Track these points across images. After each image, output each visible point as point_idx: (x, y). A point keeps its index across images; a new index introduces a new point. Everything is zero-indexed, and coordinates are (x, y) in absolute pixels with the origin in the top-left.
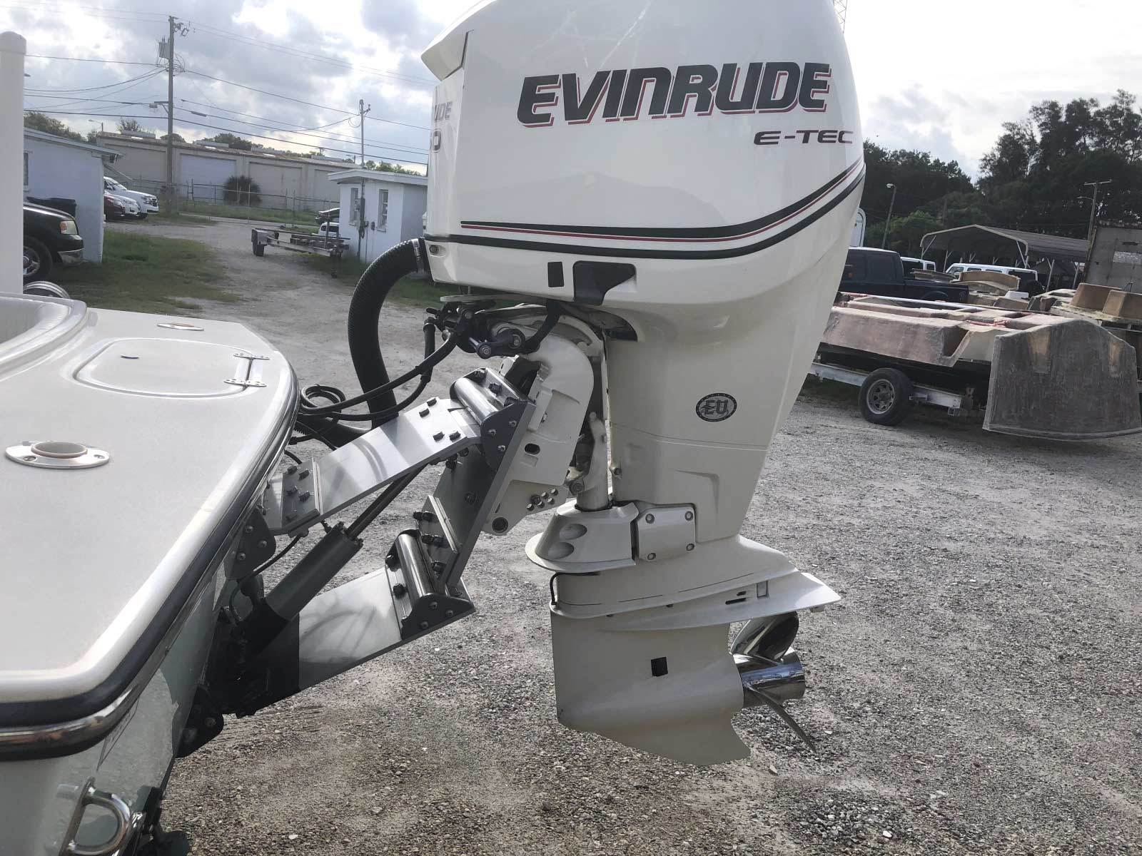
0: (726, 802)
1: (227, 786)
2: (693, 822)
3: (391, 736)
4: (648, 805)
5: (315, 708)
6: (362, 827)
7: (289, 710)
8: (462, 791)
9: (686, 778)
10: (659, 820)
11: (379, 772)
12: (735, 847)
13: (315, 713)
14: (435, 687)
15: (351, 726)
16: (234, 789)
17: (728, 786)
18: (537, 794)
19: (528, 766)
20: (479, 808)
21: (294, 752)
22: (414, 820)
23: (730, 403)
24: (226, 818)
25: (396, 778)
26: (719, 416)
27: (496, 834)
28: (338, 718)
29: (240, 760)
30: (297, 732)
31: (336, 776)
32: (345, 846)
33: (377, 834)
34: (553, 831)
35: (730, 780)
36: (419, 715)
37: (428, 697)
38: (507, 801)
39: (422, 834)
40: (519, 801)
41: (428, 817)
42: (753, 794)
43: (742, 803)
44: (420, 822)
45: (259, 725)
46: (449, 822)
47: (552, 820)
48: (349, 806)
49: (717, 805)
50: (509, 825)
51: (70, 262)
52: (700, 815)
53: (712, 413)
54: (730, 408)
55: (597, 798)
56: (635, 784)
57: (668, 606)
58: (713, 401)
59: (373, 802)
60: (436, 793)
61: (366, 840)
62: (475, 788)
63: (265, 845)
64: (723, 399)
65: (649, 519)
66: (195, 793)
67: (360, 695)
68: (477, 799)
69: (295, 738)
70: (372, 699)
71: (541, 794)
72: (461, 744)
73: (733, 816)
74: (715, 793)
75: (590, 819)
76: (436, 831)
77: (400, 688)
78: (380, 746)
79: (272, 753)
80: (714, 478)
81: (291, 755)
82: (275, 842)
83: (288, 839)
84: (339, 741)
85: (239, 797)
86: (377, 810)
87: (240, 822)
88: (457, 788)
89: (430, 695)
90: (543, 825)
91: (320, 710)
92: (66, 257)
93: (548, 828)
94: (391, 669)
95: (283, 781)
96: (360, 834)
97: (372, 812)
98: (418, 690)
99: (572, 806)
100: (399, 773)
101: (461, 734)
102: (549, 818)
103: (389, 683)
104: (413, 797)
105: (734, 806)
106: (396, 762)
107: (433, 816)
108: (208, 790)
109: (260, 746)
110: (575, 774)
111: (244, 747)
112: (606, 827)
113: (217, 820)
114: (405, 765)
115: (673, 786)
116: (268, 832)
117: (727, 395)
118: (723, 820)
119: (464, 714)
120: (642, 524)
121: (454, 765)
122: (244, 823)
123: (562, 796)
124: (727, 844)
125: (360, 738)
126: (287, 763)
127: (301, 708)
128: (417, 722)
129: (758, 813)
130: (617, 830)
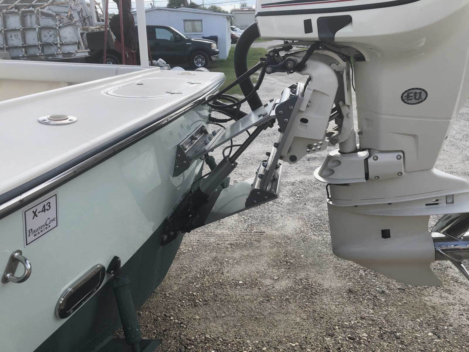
0: (447, 305)
1: (222, 259)
2: (425, 311)
3: (290, 248)
4: (403, 298)
5: (262, 233)
6: (268, 284)
7: (252, 232)
8: (314, 277)
9: (427, 289)
10: (407, 306)
11: (281, 262)
12: (446, 328)
13: (262, 235)
14: (313, 230)
15: (274, 242)
16: (224, 260)
17: (451, 297)
18: (348, 283)
19: (347, 270)
20: (320, 285)
21: (250, 249)
22: (290, 285)
23: (423, 93)
24: (219, 270)
25: (287, 266)
26: (417, 101)
27: (324, 297)
28: (269, 238)
29: (229, 249)
30: (253, 242)
31: (263, 262)
32: (259, 290)
33: (273, 287)
34: (351, 301)
35: (453, 294)
36: (304, 241)
37: (309, 234)
38: (333, 284)
39: (292, 291)
40: (338, 285)
41: (297, 285)
42: (464, 303)
43: (457, 307)
44: (292, 286)
45: (239, 237)
46: (305, 288)
47: (352, 296)
48: (265, 274)
49: (442, 305)
50: (331, 294)
51: (215, 60)
52: (430, 308)
53: (411, 100)
54: (423, 97)
55: (377, 290)
56: (398, 287)
57: (389, 204)
58: (412, 93)
59: (275, 274)
60: (303, 275)
61: (268, 289)
62: (320, 276)
63: (230, 284)
64: (418, 91)
65: (375, 158)
66: (211, 259)
67: (281, 230)
68: (320, 281)
69: (251, 244)
70: (285, 232)
71: (350, 284)
72: (319, 256)
73: (449, 312)
74: (442, 299)
75: (370, 299)
76: (298, 291)
77: (299, 229)
78: (284, 252)
79: (241, 248)
80: (415, 136)
81: (248, 250)
82: (234, 283)
83: (239, 283)
84: (268, 247)
85: (225, 263)
86: (276, 278)
87: (223, 273)
88: (312, 275)
89: (310, 234)
90: (347, 298)
91: (264, 234)
92: (213, 58)
93: (349, 299)
94: (296, 221)
95: (243, 260)
96: (266, 286)
97: (273, 278)
98: (306, 231)
99: (363, 291)
100: (289, 264)
101: (320, 252)
102: (351, 295)
103: (294, 226)
104: (292, 275)
105: (451, 307)
106: (289, 259)
107: (298, 285)
108: (215, 259)
109: (237, 245)
110: (369, 278)
111: (232, 244)
112: (377, 304)
113: (215, 271)
114: (292, 261)
115: (419, 292)
116: (232, 278)
117: (421, 89)
118: (443, 313)
119: (323, 243)
120: (370, 161)
121: (313, 265)
122: (224, 274)
123: (360, 286)
124: (441, 325)
125: (277, 248)
126: (246, 253)
127: (257, 232)
128: (302, 244)
129: (464, 314)
130: (383, 307)
